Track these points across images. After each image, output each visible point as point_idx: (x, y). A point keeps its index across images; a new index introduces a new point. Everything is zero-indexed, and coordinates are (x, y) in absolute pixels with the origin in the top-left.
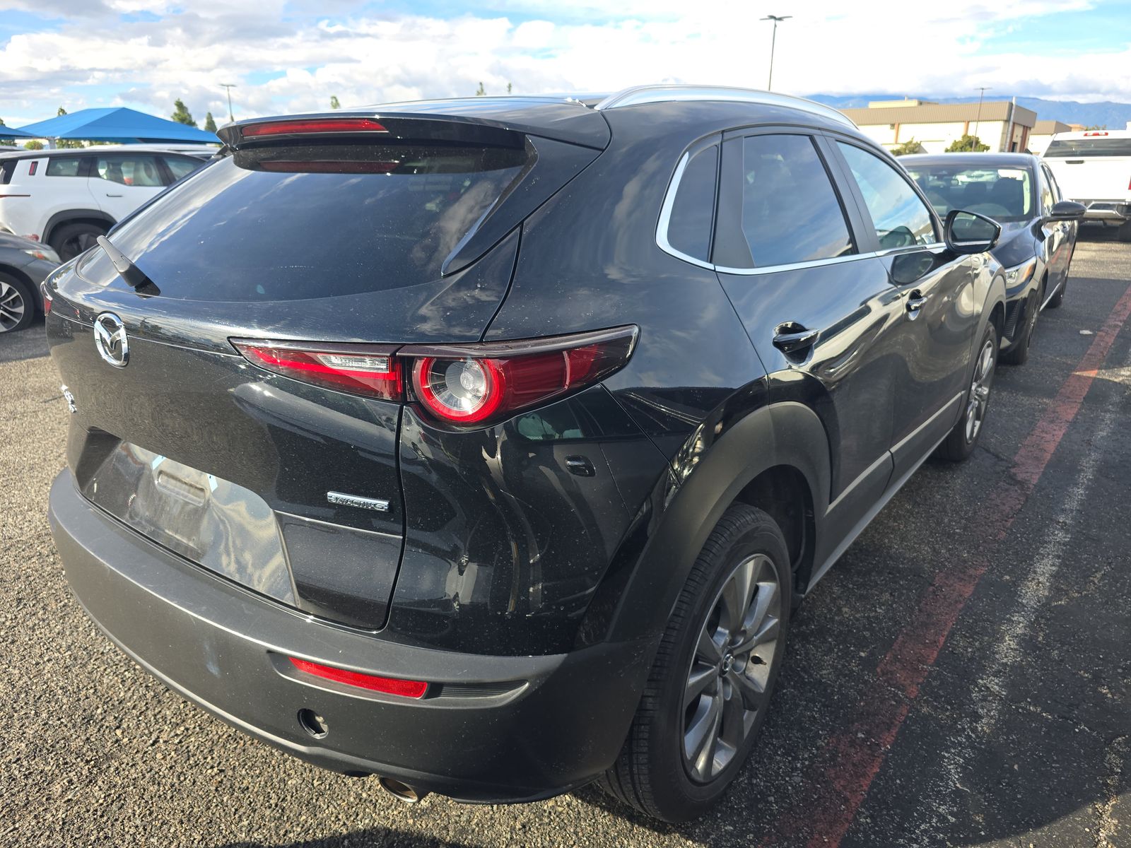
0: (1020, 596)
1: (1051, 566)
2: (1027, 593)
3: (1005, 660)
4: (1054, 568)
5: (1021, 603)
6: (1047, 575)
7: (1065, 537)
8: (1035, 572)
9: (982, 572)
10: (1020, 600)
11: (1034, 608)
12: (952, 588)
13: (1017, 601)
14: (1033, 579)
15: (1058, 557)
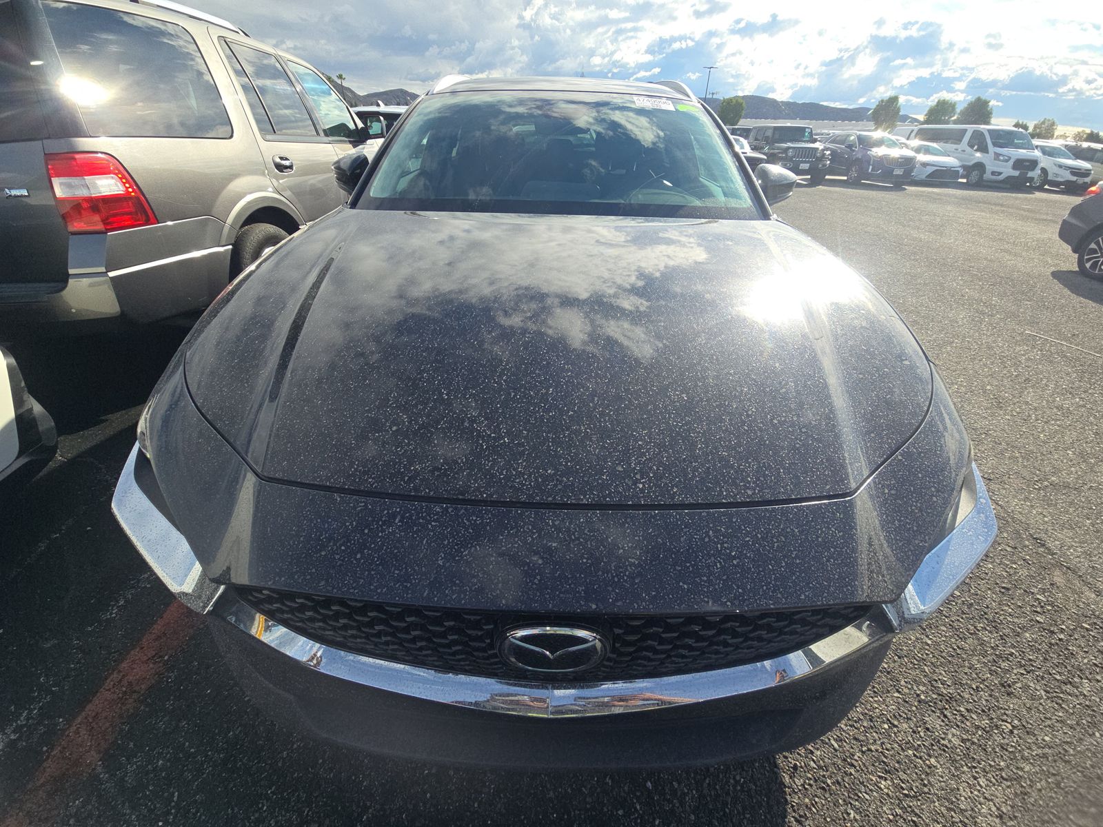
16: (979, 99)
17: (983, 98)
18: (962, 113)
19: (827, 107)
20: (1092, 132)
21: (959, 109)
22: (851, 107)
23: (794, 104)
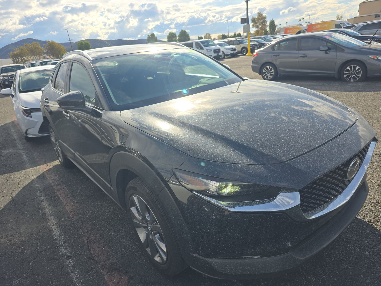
0: (54, 217)
1: (55, 234)
2: (54, 219)
3: (44, 202)
4: (54, 234)
5: (52, 216)
6: (53, 229)
7: (61, 251)
8: (58, 227)
9: (71, 215)
10: (53, 216)
11: (48, 217)
12: (72, 206)
13: (54, 215)
14: (56, 225)
15: (56, 239)
16: (182, 31)
17: (183, 30)
18: (179, 36)
19: (126, 40)
20: (223, 35)
21: (177, 35)
22: (136, 39)
23: (111, 40)
